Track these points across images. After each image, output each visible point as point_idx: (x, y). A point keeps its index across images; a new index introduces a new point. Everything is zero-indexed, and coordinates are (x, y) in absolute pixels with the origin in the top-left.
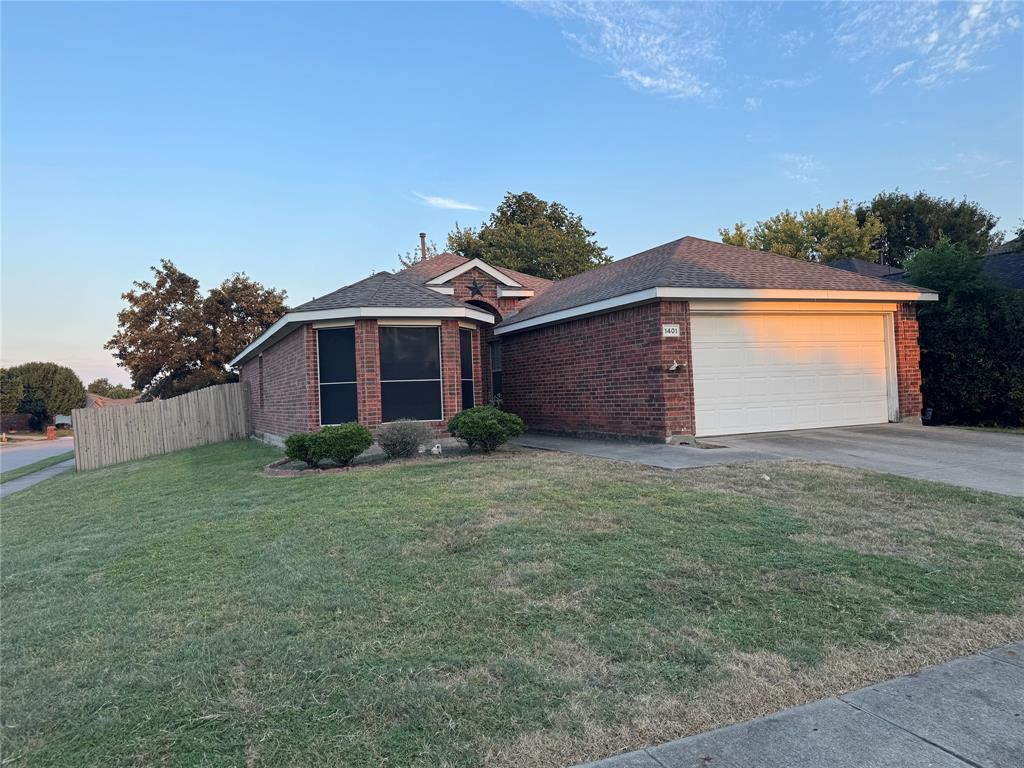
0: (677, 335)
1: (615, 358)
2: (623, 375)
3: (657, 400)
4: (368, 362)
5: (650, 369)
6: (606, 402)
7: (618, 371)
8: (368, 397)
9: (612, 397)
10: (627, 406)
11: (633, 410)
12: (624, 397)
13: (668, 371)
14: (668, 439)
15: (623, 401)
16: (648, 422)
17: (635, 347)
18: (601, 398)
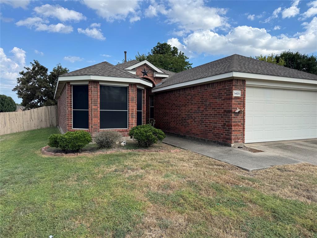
0: (239, 95)
1: (206, 105)
2: (210, 113)
3: (228, 126)
4: (94, 101)
5: (225, 111)
6: (201, 124)
7: (207, 111)
8: (94, 117)
9: (204, 122)
10: (211, 127)
11: (214, 129)
12: (210, 123)
13: (235, 113)
14: (232, 145)
15: (209, 125)
16: (222, 136)
17: (218, 101)
18: (198, 122)
